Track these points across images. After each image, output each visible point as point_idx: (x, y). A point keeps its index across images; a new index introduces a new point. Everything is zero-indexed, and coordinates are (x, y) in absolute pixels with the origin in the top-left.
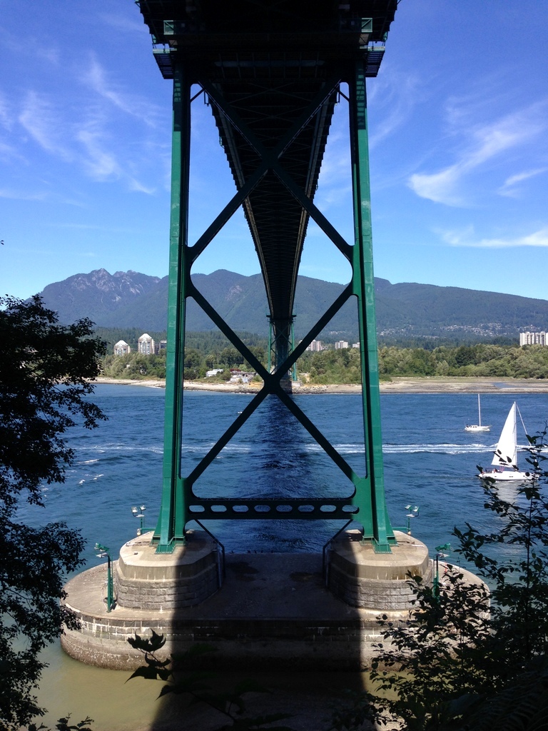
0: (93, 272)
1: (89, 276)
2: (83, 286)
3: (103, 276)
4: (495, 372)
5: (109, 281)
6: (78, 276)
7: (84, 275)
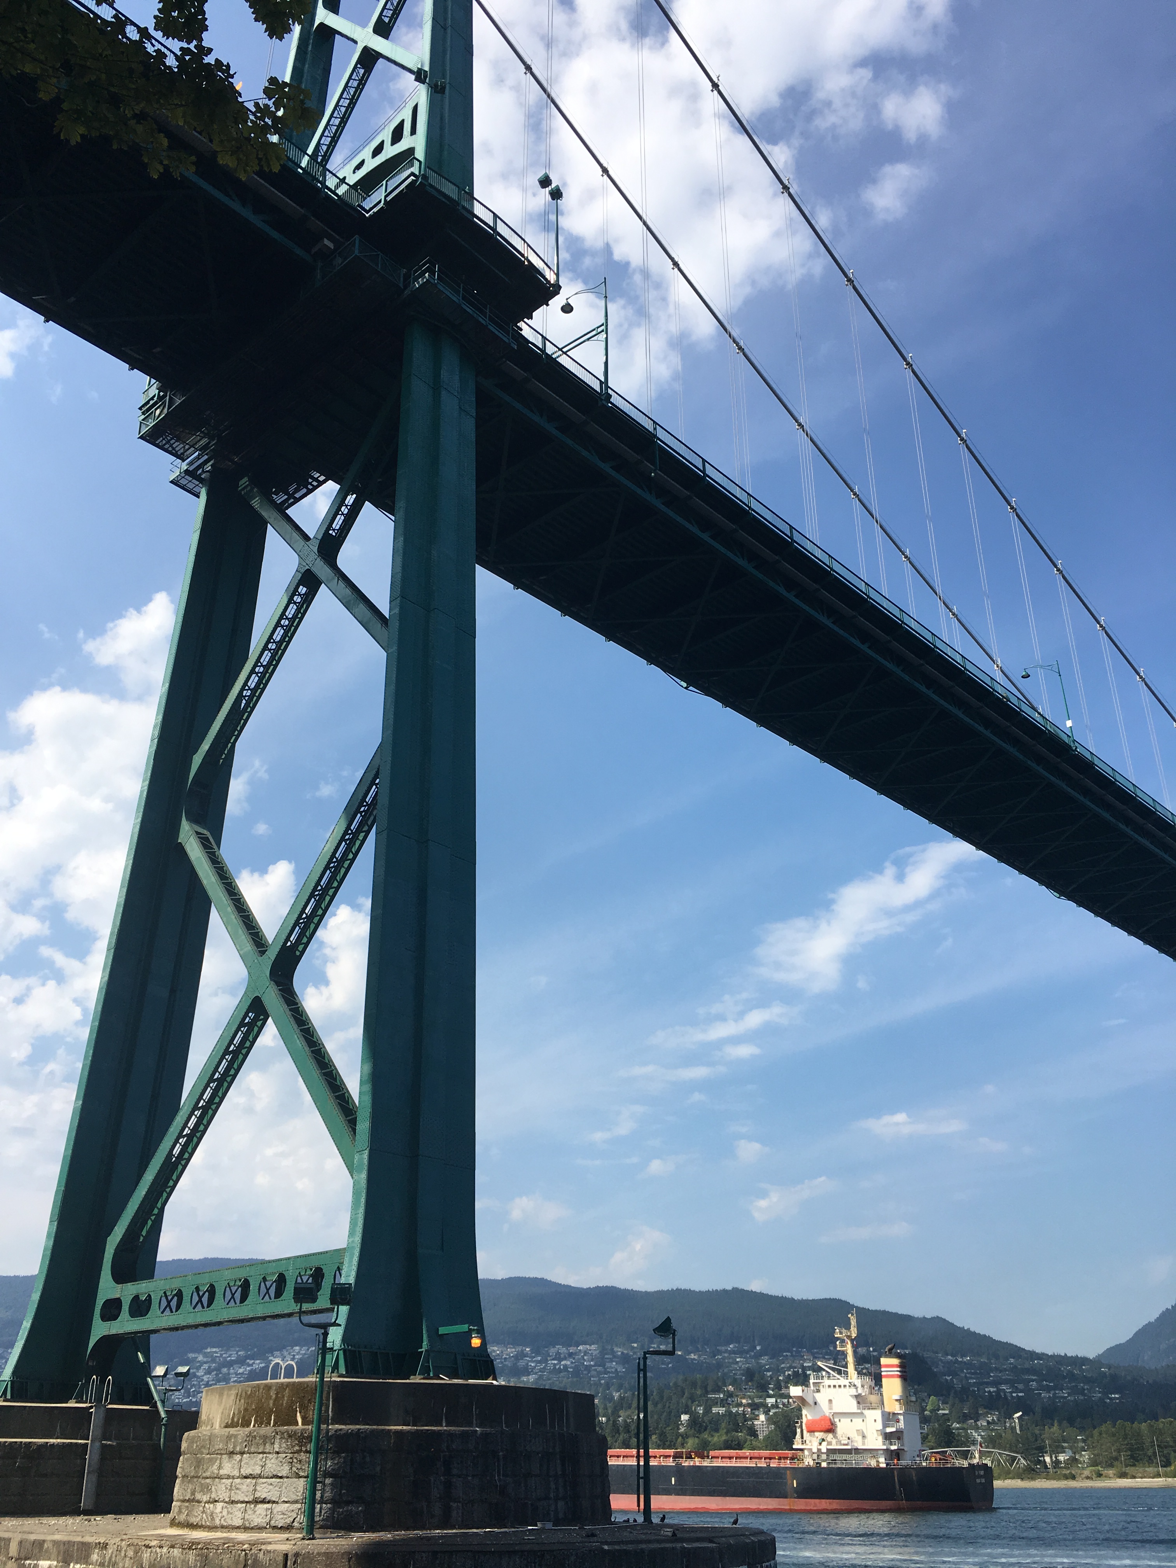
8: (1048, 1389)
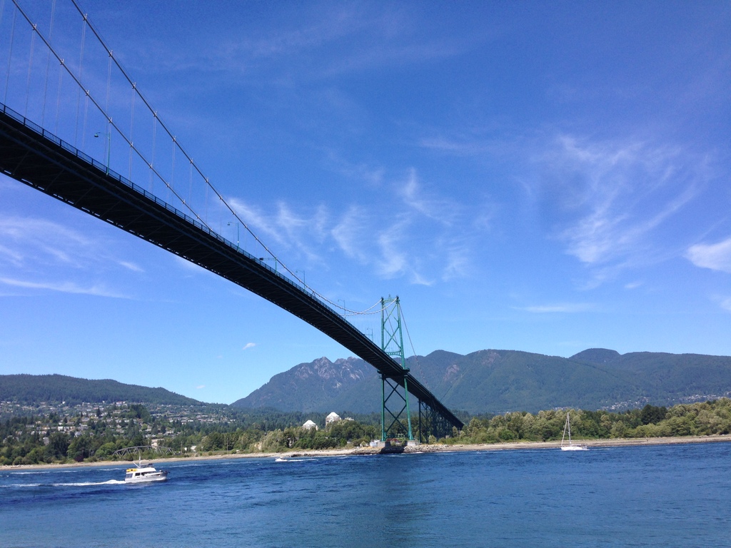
0: (315, 360)
1: (311, 365)
2: (306, 375)
3: (324, 364)
4: (678, 431)
5: (330, 369)
6: (301, 365)
7: (307, 364)
8: (205, 418)
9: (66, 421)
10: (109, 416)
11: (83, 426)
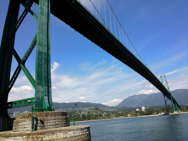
8: (110, 110)
9: (83, 112)
10: (91, 110)
11: (86, 112)
